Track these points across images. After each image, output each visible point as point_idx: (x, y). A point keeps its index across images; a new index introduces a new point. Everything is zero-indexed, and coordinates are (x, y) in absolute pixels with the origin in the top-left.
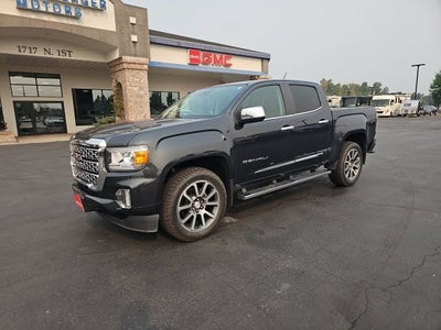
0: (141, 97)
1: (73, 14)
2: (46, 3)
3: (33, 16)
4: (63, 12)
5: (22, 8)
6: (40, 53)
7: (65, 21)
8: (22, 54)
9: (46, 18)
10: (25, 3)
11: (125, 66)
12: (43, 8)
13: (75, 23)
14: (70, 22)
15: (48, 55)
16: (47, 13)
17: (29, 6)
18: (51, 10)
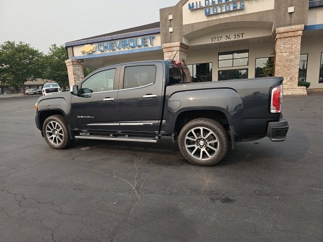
0: (291, 61)
1: (239, 8)
2: (221, 7)
3: (214, 18)
4: (232, 9)
5: (208, 15)
6: (224, 40)
7: (234, 14)
8: (213, 42)
9: (221, 17)
10: (209, 12)
11: (277, 36)
12: (219, 11)
13: (241, 13)
14: (237, 14)
15: (228, 40)
16: (222, 13)
17: (212, 13)
18: (224, 10)
